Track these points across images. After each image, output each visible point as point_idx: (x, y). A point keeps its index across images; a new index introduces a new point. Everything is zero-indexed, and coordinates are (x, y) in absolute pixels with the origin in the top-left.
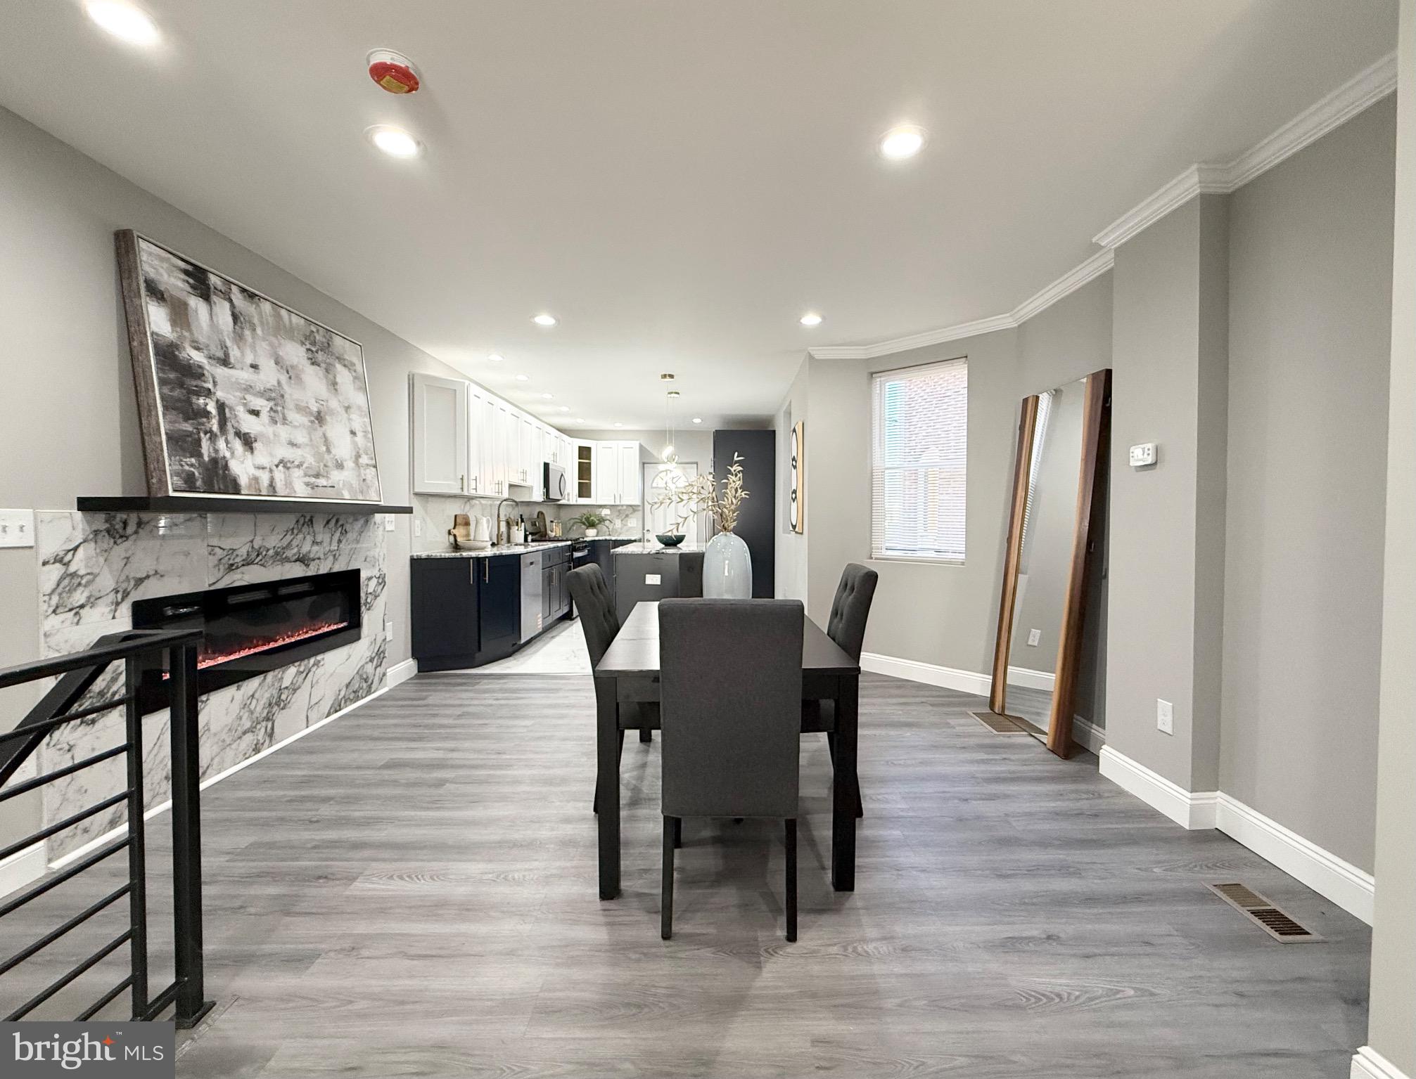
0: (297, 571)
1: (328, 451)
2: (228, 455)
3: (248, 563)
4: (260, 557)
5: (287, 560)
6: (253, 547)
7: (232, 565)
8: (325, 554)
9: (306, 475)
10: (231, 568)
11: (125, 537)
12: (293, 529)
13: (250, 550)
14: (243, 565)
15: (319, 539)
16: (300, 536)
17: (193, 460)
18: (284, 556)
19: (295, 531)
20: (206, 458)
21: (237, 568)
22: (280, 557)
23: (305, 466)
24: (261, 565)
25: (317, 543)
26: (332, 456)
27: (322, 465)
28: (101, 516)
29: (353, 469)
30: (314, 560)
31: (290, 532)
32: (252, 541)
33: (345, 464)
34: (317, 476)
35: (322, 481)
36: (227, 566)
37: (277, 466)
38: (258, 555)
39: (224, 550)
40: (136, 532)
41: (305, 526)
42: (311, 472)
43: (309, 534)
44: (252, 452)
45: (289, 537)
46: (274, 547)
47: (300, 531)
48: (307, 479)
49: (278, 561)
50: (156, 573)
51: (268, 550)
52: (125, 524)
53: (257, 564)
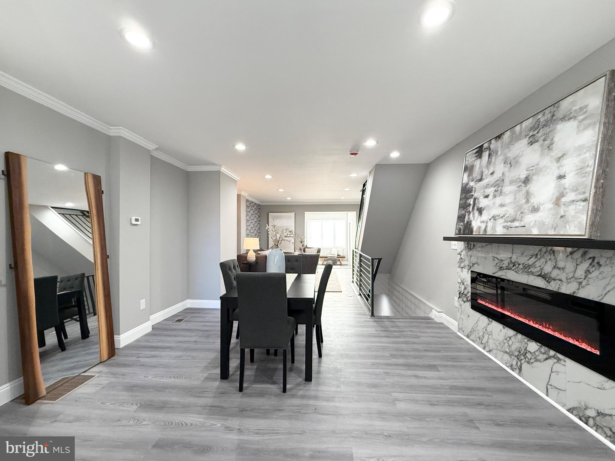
0: (540, 283)
1: (528, 201)
2: (472, 219)
3: (508, 268)
4: (514, 267)
5: (532, 273)
6: (511, 261)
7: (501, 267)
8: (567, 279)
9: (505, 222)
10: (501, 268)
11: (470, 249)
12: (537, 255)
13: (510, 262)
14: (506, 269)
15: (561, 264)
16: (543, 260)
17: (462, 223)
18: (530, 270)
19: (539, 256)
20: (466, 222)
21: (504, 269)
22: (527, 269)
23: (506, 216)
24: (516, 272)
25: (559, 268)
26: (530, 204)
27: (519, 213)
28: (466, 242)
29: (551, 209)
30: (555, 280)
31: (535, 256)
32: (511, 258)
33: (542, 208)
34: (513, 221)
35: (516, 224)
36: (499, 267)
37: (490, 220)
38: (513, 266)
39: (498, 259)
40: (473, 248)
41: (548, 253)
42: (509, 219)
43: (550, 260)
44: (481, 216)
45: (533, 260)
46: (523, 264)
47: (542, 257)
48: (505, 224)
49: (526, 272)
50: (477, 263)
51: (519, 264)
52: (471, 244)
53: (513, 270)
